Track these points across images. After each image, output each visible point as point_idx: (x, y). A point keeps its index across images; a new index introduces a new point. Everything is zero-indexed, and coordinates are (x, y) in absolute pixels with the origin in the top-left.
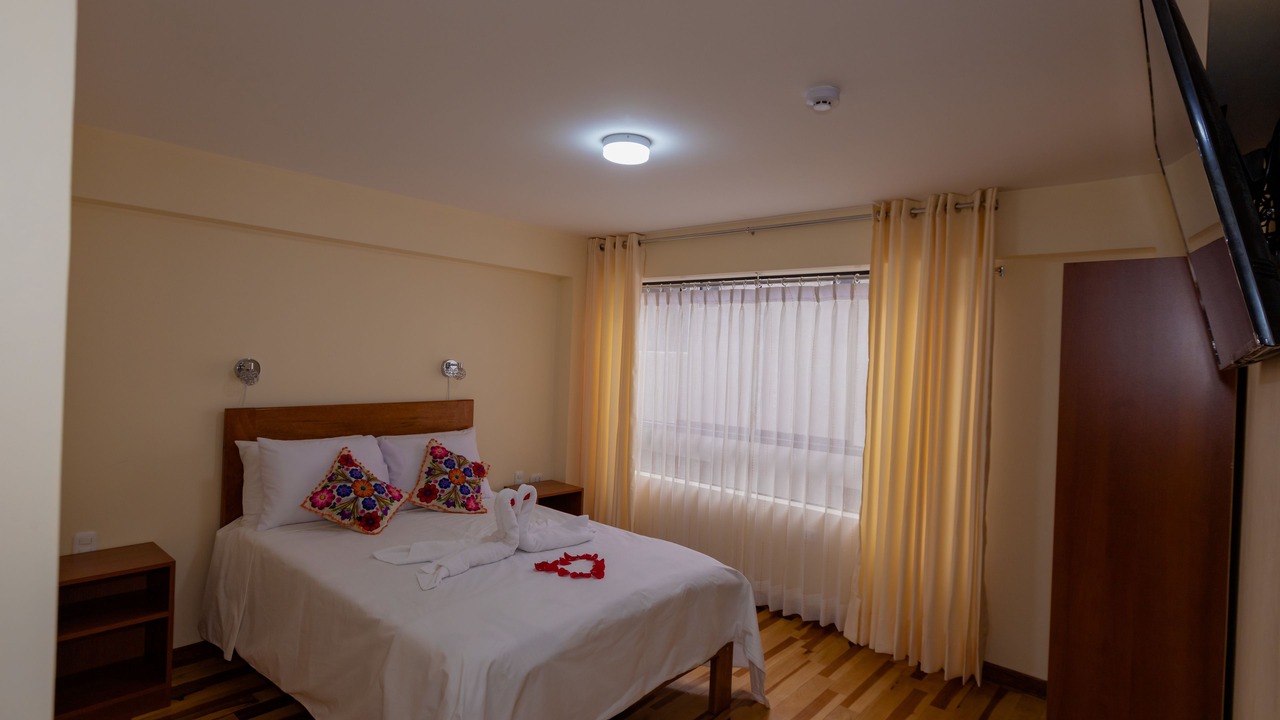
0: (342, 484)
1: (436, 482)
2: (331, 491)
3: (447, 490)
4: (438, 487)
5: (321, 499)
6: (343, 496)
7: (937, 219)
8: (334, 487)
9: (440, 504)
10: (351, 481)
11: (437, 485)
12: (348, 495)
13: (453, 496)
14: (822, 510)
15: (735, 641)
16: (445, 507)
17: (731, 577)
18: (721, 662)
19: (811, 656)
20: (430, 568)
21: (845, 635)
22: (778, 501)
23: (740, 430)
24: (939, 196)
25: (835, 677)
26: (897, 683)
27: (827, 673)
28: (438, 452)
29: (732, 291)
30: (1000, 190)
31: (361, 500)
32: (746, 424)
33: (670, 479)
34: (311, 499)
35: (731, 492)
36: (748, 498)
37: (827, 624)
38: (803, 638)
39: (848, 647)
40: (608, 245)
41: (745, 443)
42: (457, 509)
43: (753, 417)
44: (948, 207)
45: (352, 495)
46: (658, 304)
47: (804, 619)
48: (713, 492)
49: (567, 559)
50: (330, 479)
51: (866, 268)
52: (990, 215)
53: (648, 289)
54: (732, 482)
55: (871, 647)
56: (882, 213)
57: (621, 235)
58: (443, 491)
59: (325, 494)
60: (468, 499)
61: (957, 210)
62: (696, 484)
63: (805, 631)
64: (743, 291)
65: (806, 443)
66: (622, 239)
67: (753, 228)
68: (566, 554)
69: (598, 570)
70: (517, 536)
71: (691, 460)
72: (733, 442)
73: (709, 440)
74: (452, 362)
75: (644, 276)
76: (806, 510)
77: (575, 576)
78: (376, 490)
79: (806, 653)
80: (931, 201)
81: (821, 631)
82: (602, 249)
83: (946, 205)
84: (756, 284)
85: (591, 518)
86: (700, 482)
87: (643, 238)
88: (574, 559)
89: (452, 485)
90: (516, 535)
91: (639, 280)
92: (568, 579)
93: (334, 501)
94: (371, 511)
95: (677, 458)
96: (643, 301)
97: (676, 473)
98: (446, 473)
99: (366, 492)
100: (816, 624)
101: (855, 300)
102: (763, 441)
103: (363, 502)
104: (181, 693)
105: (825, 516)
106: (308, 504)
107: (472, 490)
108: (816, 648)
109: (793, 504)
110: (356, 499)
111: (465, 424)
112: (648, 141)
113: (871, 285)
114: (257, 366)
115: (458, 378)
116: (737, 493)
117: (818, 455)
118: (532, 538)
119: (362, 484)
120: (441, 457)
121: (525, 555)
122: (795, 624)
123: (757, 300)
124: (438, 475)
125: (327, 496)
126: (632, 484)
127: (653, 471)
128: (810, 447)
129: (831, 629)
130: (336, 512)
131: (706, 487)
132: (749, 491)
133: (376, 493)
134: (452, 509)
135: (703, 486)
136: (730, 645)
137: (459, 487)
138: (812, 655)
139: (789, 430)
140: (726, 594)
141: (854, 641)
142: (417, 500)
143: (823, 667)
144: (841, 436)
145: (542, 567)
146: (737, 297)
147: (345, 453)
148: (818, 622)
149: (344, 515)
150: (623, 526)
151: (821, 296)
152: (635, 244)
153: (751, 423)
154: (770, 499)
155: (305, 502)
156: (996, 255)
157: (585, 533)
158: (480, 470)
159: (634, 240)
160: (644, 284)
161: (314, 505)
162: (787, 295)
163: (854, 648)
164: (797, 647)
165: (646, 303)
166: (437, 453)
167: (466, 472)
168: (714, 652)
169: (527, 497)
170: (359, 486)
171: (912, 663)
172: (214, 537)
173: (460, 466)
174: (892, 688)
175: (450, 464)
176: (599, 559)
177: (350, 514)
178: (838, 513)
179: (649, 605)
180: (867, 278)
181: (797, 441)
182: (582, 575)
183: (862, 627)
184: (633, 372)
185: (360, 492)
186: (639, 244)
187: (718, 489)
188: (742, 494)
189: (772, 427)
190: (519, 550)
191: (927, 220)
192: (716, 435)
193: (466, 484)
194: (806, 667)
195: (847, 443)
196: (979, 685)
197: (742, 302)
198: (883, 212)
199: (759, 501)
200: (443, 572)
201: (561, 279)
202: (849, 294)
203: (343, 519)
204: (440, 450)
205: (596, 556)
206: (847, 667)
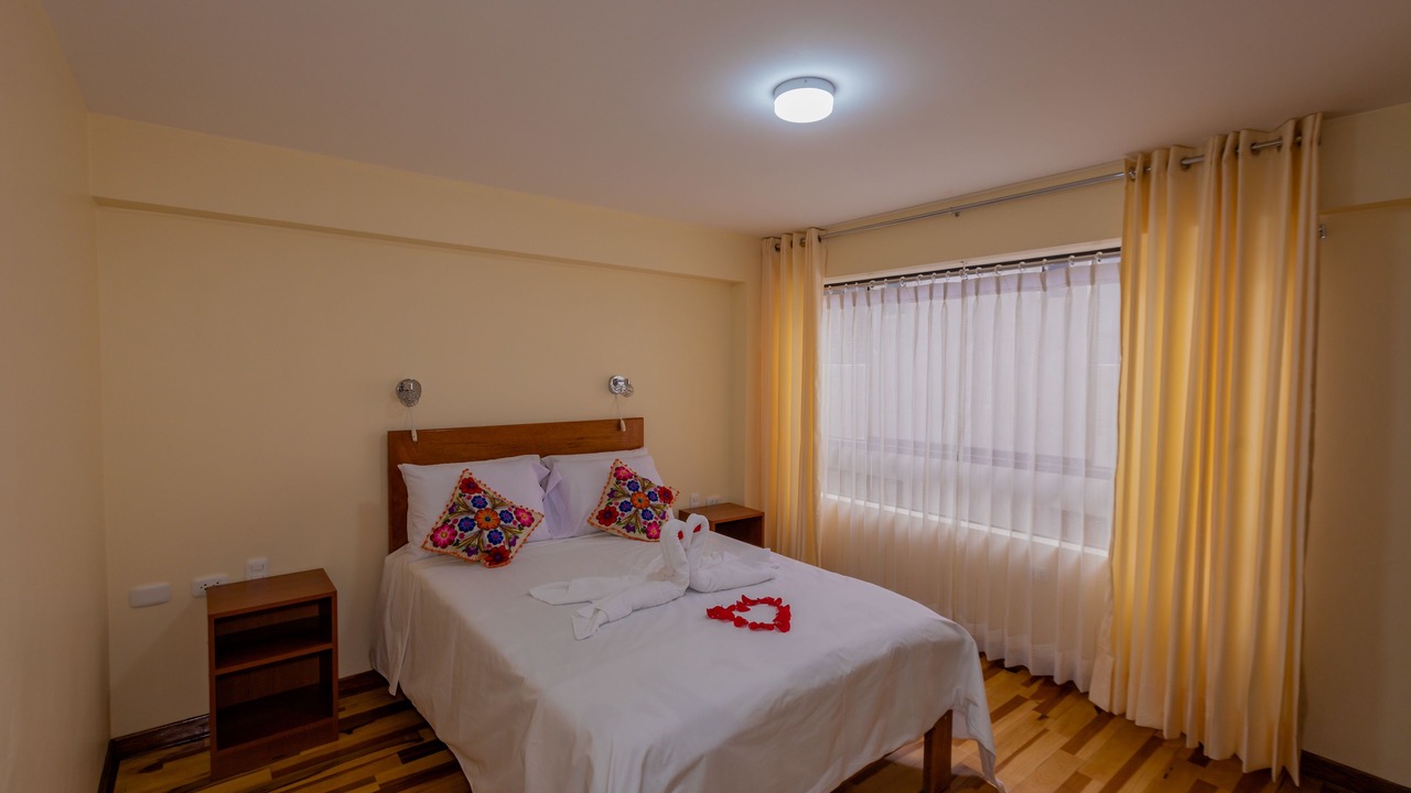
0: (464, 517)
1: (617, 504)
2: (452, 526)
3: (627, 514)
4: (618, 510)
5: (443, 536)
6: (466, 531)
7: (1224, 167)
8: (455, 521)
9: (620, 527)
10: (473, 512)
11: (617, 507)
12: (471, 529)
13: (633, 520)
14: (1055, 543)
15: (955, 709)
16: (624, 531)
17: (950, 633)
18: (939, 737)
19: (1048, 723)
20: (587, 611)
21: (1092, 698)
22: (995, 531)
23: (945, 447)
24: (1226, 137)
25: (1086, 754)
26: (1171, 769)
27: (1072, 747)
28: (622, 473)
29: (931, 286)
30: (1327, 117)
31: (486, 533)
32: (951, 440)
33: (862, 503)
34: (432, 537)
35: (935, 518)
36: (957, 527)
37: (1064, 682)
38: (1034, 697)
39: (1095, 713)
40: (784, 245)
41: (951, 462)
42: (637, 534)
43: (960, 433)
44: (1240, 151)
45: (476, 529)
46: (842, 307)
47: (1033, 672)
48: (913, 519)
49: (745, 604)
50: (451, 511)
51: (1117, 243)
52: (1310, 154)
53: (830, 291)
54: (936, 508)
55: (1129, 717)
56: (1138, 169)
57: (799, 232)
58: (623, 515)
59: (446, 530)
60: (650, 524)
61: (1255, 151)
62: (892, 509)
63: (1035, 688)
64: (946, 285)
65: (1031, 462)
66: (801, 236)
67: (956, 209)
68: (743, 597)
69: (783, 621)
70: (687, 575)
71: (885, 479)
72: (936, 461)
73: (906, 459)
74: (619, 378)
75: (826, 276)
76: (1034, 544)
77: (754, 626)
78: (502, 519)
79: (1041, 718)
80: (1213, 144)
81: (1056, 691)
82: (778, 249)
83: (1237, 148)
84: (962, 275)
85: (774, 550)
86: (898, 507)
87: (824, 233)
88: (754, 603)
89: (633, 509)
90: (684, 572)
91: (821, 280)
92: (746, 630)
93: (457, 537)
94: (498, 546)
95: (868, 477)
96: (825, 304)
97: (868, 495)
98: (629, 496)
99: (492, 522)
100: (1049, 680)
101: (1096, 286)
102: (974, 460)
103: (488, 536)
104: (350, 726)
105: (1057, 553)
106: (430, 545)
107: (655, 515)
108: (1053, 712)
109: (1015, 535)
110: (481, 532)
111: (635, 443)
112: (831, 86)
113: (1123, 262)
114: (417, 385)
115: (626, 395)
116: (943, 520)
117: (1048, 478)
118: (704, 577)
119: (486, 514)
120: (625, 479)
121: (697, 597)
122: (1020, 678)
123: (964, 294)
124: (620, 497)
125: (449, 533)
126: (818, 509)
127: (842, 494)
128: (1037, 468)
129: (1069, 687)
130: (461, 550)
131: (905, 512)
132: (957, 518)
133: (502, 523)
134: (631, 534)
135: (901, 511)
136: (949, 713)
137: (641, 511)
138: (1048, 721)
139: (1008, 447)
140: (942, 654)
141: (1104, 706)
142: (596, 522)
143: (1065, 740)
144: (1078, 452)
145: (717, 613)
146: (939, 292)
147: (467, 476)
148: (1052, 677)
149: (470, 552)
150: (808, 561)
151: (1048, 283)
152: (815, 240)
153: (959, 439)
154: (985, 529)
155: (426, 542)
156: (1321, 208)
157: (766, 570)
158: (666, 495)
159: (814, 235)
160: (826, 286)
161: (435, 545)
162: (1003, 286)
163: (1103, 717)
164: (1027, 711)
165: (829, 307)
166: (620, 474)
167: (651, 496)
168: (930, 726)
169: (698, 529)
170: (483, 516)
171: (1191, 744)
172: (382, 565)
173: (644, 489)
174: (1166, 776)
175: (633, 486)
176: (784, 604)
177: (476, 550)
178: (1076, 548)
179: (847, 669)
180: (1118, 255)
181: (1018, 461)
182: (763, 626)
183: (1116, 690)
184: (817, 384)
185: (485, 524)
186: (820, 240)
187: (920, 515)
188: (949, 521)
189: (986, 444)
190: (690, 589)
191: (1207, 173)
192: (915, 453)
193: (649, 509)
194: (1044, 737)
195: (1088, 463)
196: (1297, 783)
197: (945, 298)
198: (1140, 168)
199: (970, 530)
200: (601, 618)
201: (733, 284)
202: (1088, 278)
203: (469, 555)
204: (624, 471)
205: (780, 600)
206: (1096, 743)
